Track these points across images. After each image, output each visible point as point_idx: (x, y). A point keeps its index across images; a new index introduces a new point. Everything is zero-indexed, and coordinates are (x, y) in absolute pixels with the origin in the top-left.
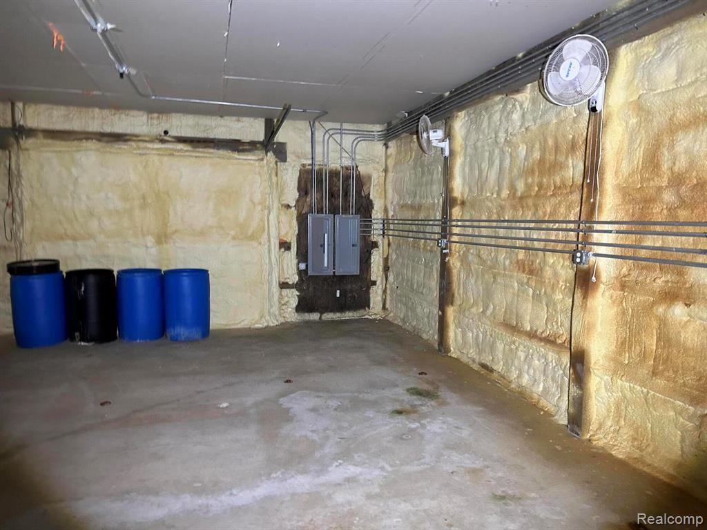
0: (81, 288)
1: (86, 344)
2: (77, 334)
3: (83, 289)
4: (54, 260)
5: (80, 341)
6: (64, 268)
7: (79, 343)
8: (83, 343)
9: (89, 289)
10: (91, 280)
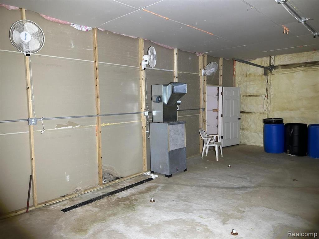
0: (291, 131)
1: (292, 155)
2: (288, 150)
3: (292, 131)
4: (281, 119)
5: (289, 153)
6: (285, 122)
7: (289, 154)
8: (290, 155)
9: (295, 132)
10: (296, 128)
